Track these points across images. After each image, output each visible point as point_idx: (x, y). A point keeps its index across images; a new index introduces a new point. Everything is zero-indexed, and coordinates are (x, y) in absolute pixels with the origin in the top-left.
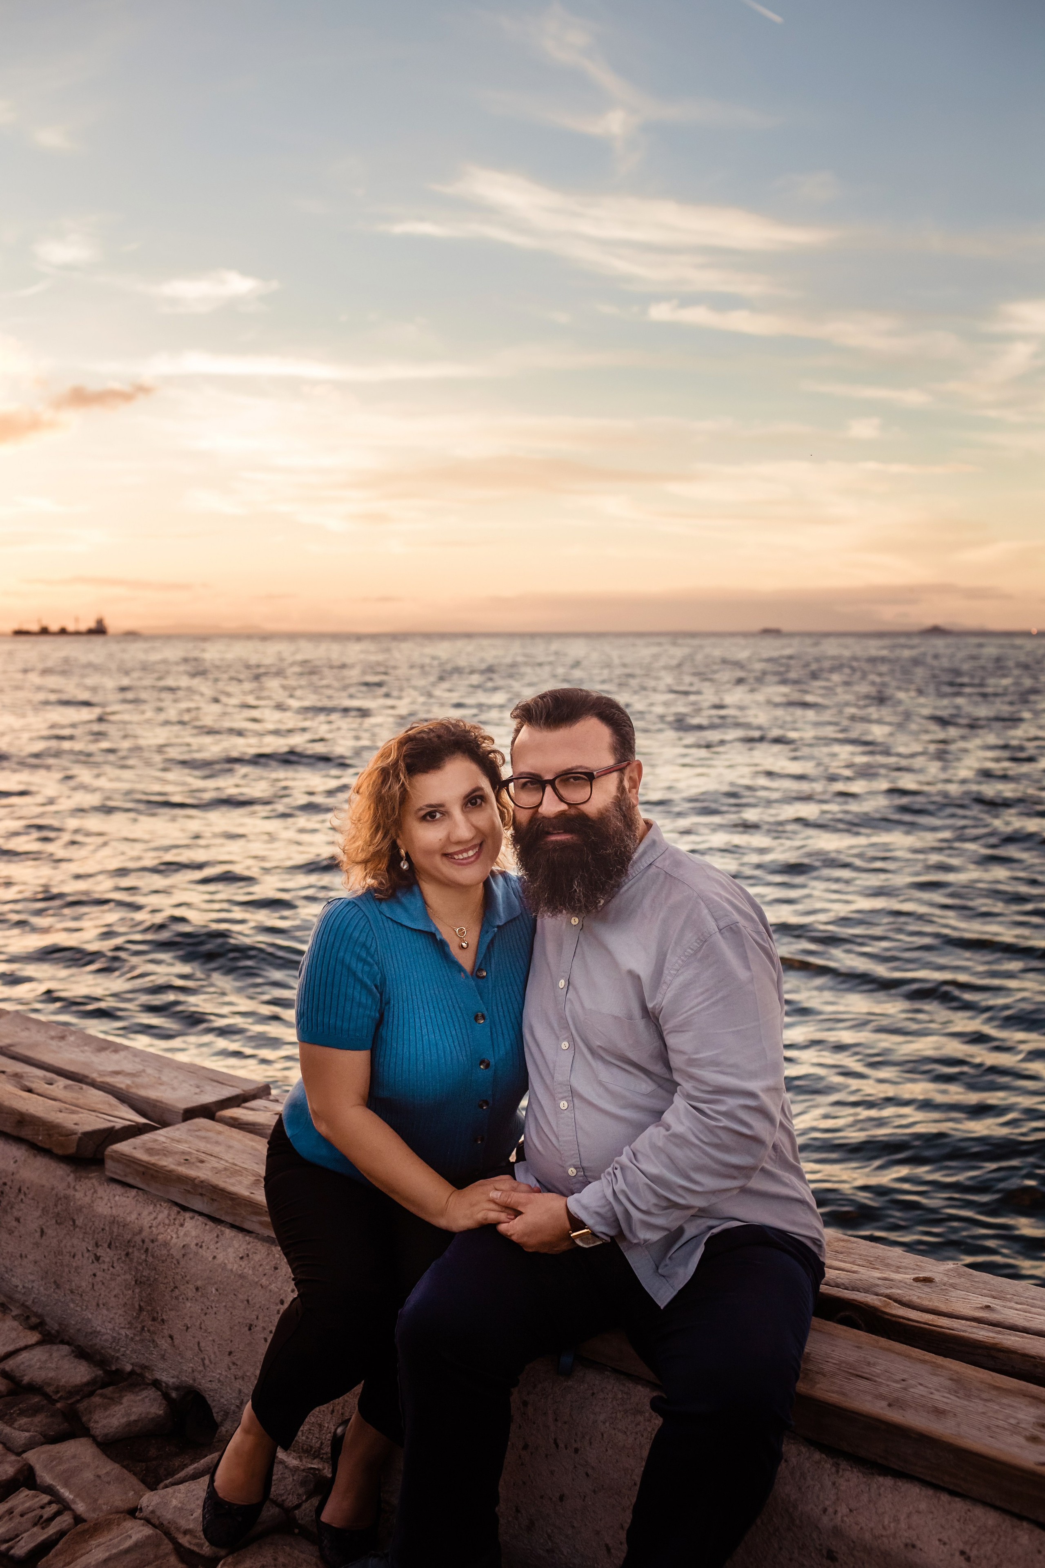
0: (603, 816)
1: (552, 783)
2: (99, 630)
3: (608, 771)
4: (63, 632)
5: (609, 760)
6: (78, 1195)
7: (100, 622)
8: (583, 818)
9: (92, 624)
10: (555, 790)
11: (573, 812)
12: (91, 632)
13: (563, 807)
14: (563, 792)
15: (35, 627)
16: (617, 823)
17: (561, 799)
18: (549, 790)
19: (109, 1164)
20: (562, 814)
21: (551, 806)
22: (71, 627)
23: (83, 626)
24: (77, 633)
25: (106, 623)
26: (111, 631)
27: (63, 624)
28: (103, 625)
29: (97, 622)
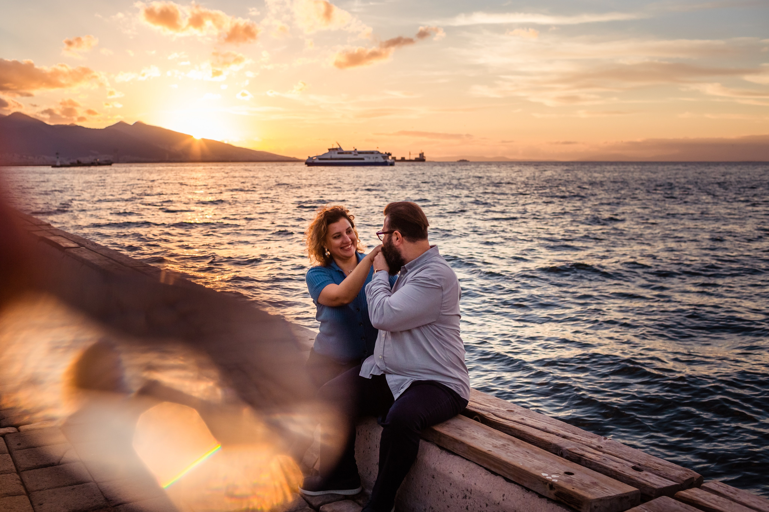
2: (421, 159)
4: (403, 160)
7: (422, 155)
9: (418, 156)
12: (417, 160)
22: (407, 158)
23: (413, 158)
24: (410, 161)
25: (425, 155)
26: (427, 159)
27: (403, 156)
28: (423, 156)
29: (420, 155)
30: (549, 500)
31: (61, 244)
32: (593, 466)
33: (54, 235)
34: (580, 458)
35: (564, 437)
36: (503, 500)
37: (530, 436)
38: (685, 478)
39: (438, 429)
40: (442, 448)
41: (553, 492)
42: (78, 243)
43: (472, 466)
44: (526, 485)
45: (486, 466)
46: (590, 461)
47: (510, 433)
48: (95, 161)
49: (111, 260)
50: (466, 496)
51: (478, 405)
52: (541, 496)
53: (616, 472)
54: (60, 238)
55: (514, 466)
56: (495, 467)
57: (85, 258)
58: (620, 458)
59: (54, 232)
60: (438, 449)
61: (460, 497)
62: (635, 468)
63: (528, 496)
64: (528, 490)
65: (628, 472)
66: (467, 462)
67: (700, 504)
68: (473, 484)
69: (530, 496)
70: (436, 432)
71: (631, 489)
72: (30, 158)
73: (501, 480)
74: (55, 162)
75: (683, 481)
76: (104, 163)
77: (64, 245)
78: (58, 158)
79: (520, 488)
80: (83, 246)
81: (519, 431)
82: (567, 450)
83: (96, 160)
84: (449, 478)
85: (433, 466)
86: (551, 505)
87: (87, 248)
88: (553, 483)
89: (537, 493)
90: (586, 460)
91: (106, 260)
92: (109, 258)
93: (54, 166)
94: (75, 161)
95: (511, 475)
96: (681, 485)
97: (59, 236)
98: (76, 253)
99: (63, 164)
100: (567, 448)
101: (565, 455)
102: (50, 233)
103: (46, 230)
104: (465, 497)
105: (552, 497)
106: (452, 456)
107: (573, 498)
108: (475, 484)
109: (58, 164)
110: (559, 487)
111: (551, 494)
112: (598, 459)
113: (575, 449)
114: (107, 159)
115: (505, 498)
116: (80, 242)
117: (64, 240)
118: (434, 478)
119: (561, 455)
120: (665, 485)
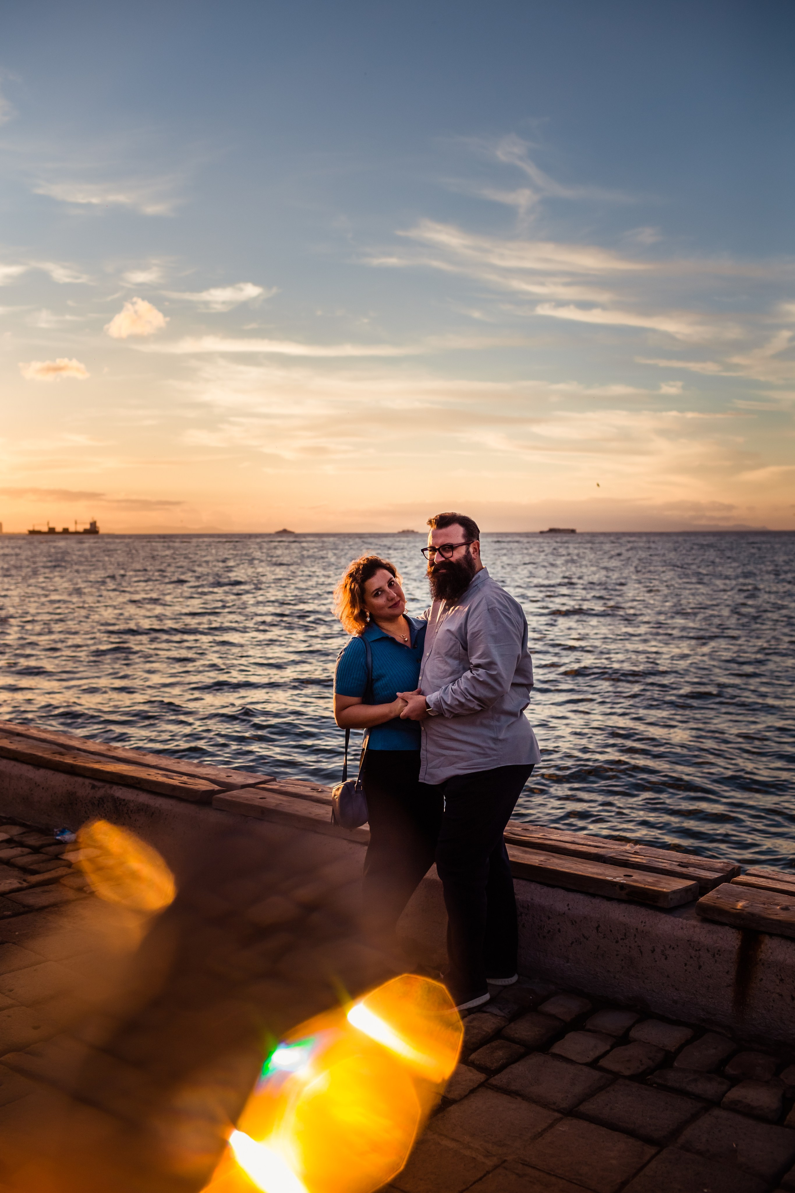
0: (458, 561)
2: (93, 530)
3: (462, 545)
4: (66, 531)
5: (462, 541)
7: (93, 524)
8: (451, 562)
9: (88, 527)
10: (440, 553)
11: (447, 561)
12: (86, 532)
13: (443, 559)
14: (444, 553)
15: (45, 529)
16: (465, 565)
17: (443, 556)
18: (438, 553)
22: (72, 529)
23: (80, 528)
24: (77, 533)
25: (98, 524)
26: (100, 532)
27: (66, 526)
28: (95, 527)
29: (91, 524)
34: (627, 863)
35: (597, 847)
36: (569, 909)
38: (729, 869)
41: (623, 893)
44: (590, 891)
46: (637, 864)
52: (611, 899)
62: (681, 866)
63: (597, 901)
64: (594, 895)
65: (677, 869)
68: (529, 900)
69: (598, 901)
71: (691, 883)
75: (728, 871)
82: (611, 857)
86: (623, 906)
88: (622, 883)
96: (727, 875)
100: (608, 856)
101: (609, 862)
107: (647, 894)
110: (628, 886)
111: (619, 894)
112: (644, 861)
113: (616, 856)
115: (570, 907)
119: (604, 862)
120: (717, 876)
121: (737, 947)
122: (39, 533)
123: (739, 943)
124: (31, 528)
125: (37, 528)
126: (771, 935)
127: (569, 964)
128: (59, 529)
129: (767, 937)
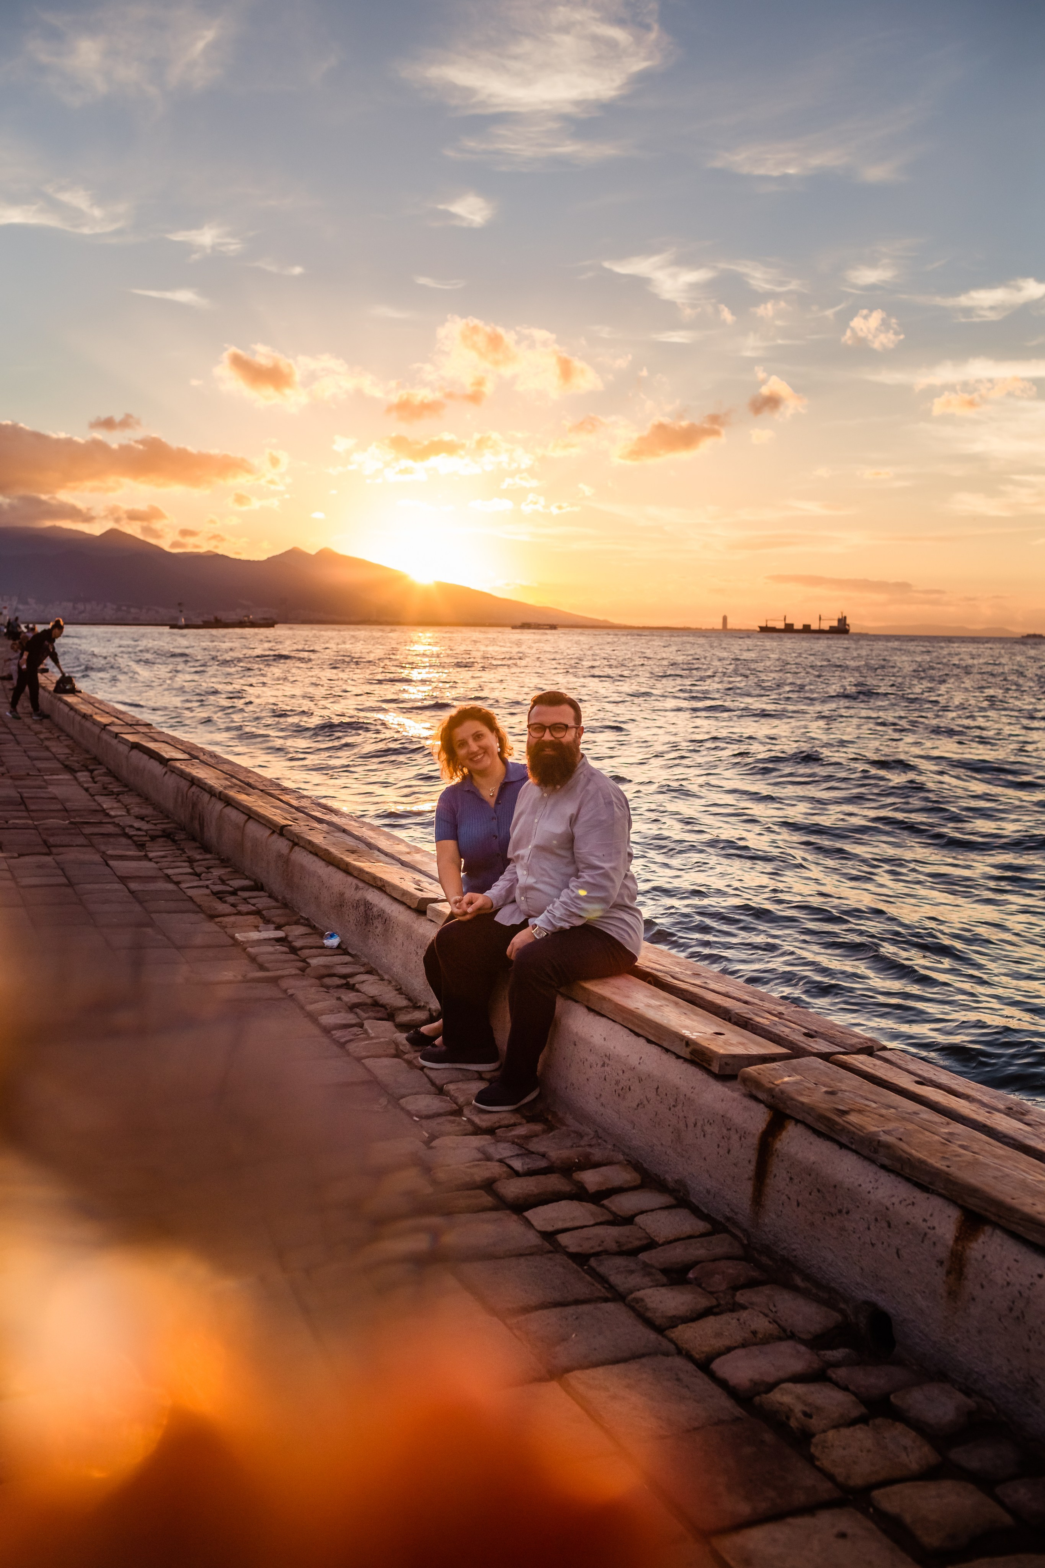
0: (568, 743)
1: (549, 727)
2: (841, 629)
4: (807, 629)
5: (572, 723)
6: (415, 925)
7: (842, 621)
8: (561, 744)
9: (835, 623)
10: (550, 731)
11: (557, 741)
12: (833, 631)
13: (552, 739)
14: (554, 733)
15: (781, 625)
16: (572, 749)
17: (552, 735)
18: (548, 730)
19: (428, 912)
20: (551, 742)
21: (547, 737)
22: (815, 626)
23: (825, 626)
24: (821, 631)
25: (848, 622)
26: (852, 630)
27: (807, 623)
28: (845, 624)
29: (839, 620)
30: (686, 1060)
31: (164, 754)
32: (758, 1031)
33: (156, 741)
34: (746, 1022)
35: (746, 1002)
36: (639, 1063)
37: (702, 999)
39: (589, 986)
40: (590, 1010)
41: (689, 1050)
42: (189, 754)
43: (617, 1027)
44: (665, 1045)
45: (630, 1026)
46: (756, 1026)
47: (682, 996)
48: (246, 619)
49: (234, 780)
50: (604, 1063)
51: (658, 967)
52: (678, 1057)
53: (779, 1036)
54: (163, 745)
55: (656, 1023)
56: (639, 1026)
57: (196, 774)
58: (798, 1025)
59: (156, 736)
60: (585, 1010)
61: (599, 1065)
62: (805, 1034)
63: (665, 1057)
64: (667, 1051)
65: (793, 1036)
66: (613, 1023)
67: (851, 1066)
68: (612, 1048)
69: (667, 1057)
70: (585, 989)
71: (782, 1051)
72: (133, 610)
73: (642, 1041)
74: (177, 619)
76: (262, 622)
77: (167, 756)
78: (181, 611)
79: (660, 1049)
80: (196, 758)
81: (691, 993)
82: (736, 1013)
83: (248, 617)
84: (590, 1043)
85: (575, 1030)
86: (686, 1066)
87: (201, 761)
88: (689, 1039)
89: (675, 1054)
90: (752, 1024)
91: (226, 779)
92: (232, 776)
93: (173, 627)
94: (211, 618)
95: (654, 1035)
97: (163, 742)
98: (183, 767)
99: (189, 623)
100: (737, 1011)
101: (733, 1020)
102: (150, 737)
103: (143, 733)
104: (603, 1065)
105: (688, 1056)
106: (598, 1018)
107: (705, 1054)
108: (614, 1048)
109: (183, 621)
110: (695, 1043)
111: (685, 1052)
113: (747, 1013)
114: (267, 616)
116: (193, 753)
117: (168, 748)
118: (575, 1045)
119: (730, 1020)
121: (760, 1131)
122: (773, 630)
123: (764, 1126)
124: (763, 624)
125: (771, 624)
126: (797, 1121)
127: (634, 1131)
128: (798, 626)
129: (793, 1123)
